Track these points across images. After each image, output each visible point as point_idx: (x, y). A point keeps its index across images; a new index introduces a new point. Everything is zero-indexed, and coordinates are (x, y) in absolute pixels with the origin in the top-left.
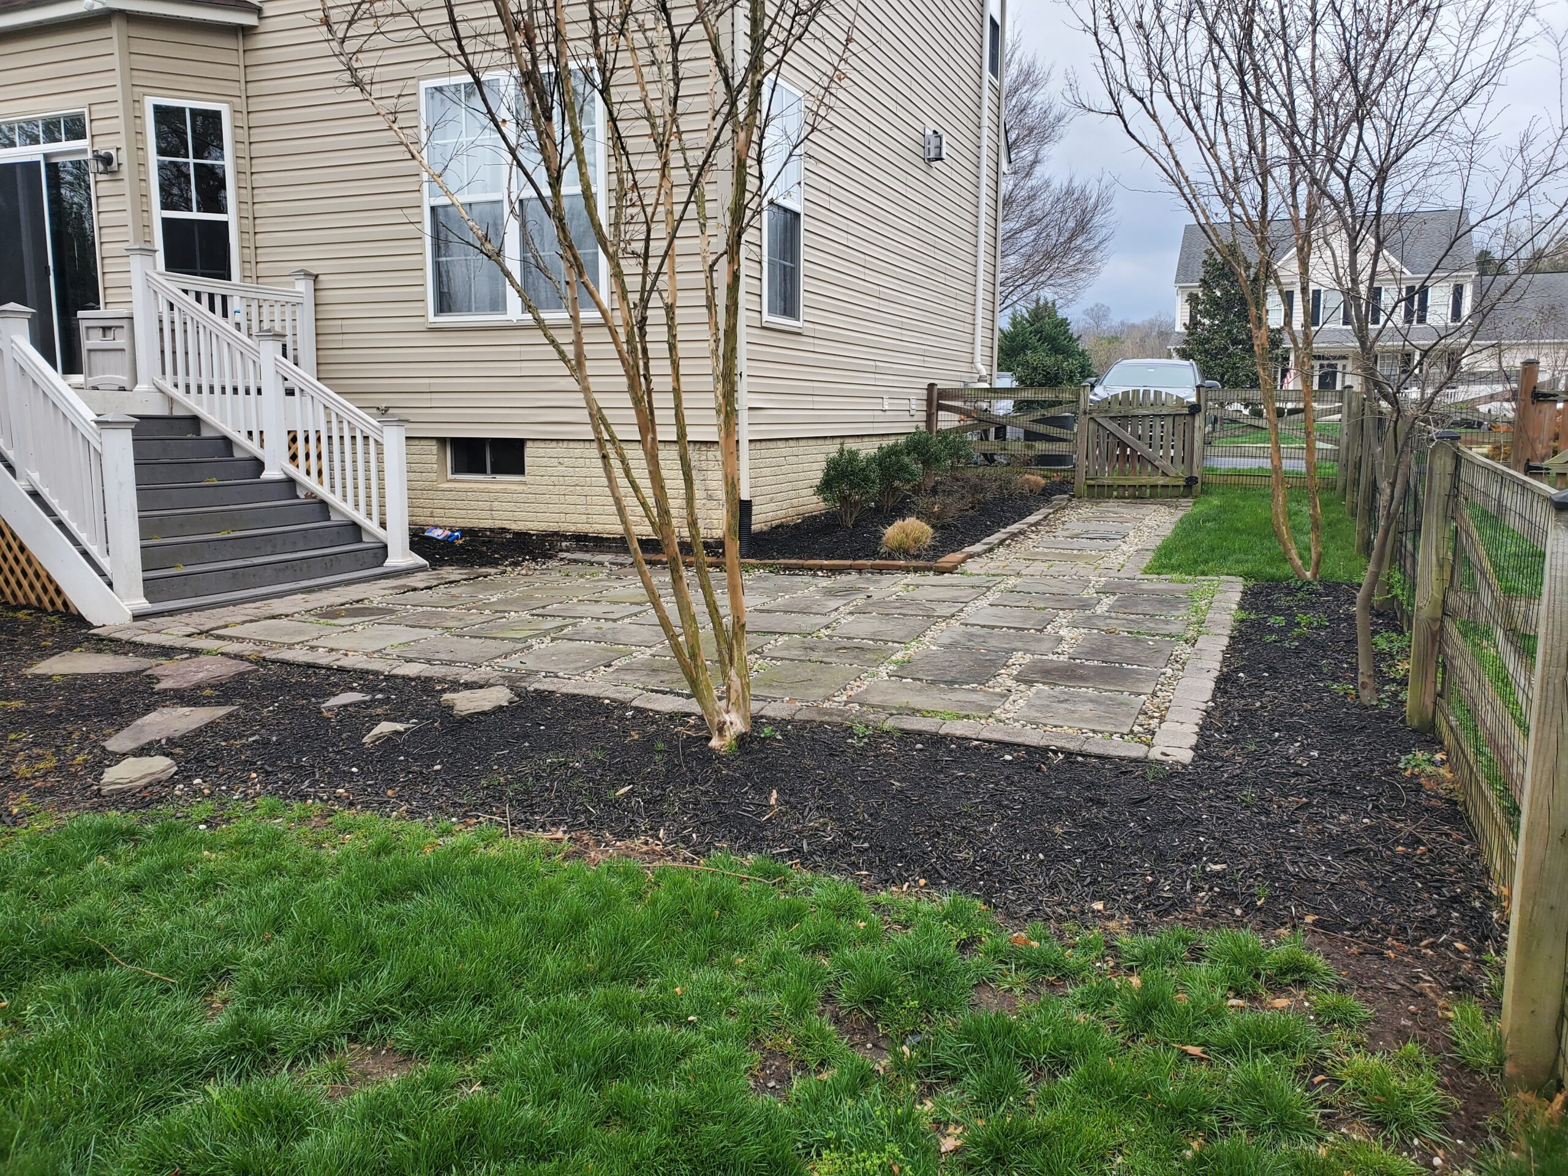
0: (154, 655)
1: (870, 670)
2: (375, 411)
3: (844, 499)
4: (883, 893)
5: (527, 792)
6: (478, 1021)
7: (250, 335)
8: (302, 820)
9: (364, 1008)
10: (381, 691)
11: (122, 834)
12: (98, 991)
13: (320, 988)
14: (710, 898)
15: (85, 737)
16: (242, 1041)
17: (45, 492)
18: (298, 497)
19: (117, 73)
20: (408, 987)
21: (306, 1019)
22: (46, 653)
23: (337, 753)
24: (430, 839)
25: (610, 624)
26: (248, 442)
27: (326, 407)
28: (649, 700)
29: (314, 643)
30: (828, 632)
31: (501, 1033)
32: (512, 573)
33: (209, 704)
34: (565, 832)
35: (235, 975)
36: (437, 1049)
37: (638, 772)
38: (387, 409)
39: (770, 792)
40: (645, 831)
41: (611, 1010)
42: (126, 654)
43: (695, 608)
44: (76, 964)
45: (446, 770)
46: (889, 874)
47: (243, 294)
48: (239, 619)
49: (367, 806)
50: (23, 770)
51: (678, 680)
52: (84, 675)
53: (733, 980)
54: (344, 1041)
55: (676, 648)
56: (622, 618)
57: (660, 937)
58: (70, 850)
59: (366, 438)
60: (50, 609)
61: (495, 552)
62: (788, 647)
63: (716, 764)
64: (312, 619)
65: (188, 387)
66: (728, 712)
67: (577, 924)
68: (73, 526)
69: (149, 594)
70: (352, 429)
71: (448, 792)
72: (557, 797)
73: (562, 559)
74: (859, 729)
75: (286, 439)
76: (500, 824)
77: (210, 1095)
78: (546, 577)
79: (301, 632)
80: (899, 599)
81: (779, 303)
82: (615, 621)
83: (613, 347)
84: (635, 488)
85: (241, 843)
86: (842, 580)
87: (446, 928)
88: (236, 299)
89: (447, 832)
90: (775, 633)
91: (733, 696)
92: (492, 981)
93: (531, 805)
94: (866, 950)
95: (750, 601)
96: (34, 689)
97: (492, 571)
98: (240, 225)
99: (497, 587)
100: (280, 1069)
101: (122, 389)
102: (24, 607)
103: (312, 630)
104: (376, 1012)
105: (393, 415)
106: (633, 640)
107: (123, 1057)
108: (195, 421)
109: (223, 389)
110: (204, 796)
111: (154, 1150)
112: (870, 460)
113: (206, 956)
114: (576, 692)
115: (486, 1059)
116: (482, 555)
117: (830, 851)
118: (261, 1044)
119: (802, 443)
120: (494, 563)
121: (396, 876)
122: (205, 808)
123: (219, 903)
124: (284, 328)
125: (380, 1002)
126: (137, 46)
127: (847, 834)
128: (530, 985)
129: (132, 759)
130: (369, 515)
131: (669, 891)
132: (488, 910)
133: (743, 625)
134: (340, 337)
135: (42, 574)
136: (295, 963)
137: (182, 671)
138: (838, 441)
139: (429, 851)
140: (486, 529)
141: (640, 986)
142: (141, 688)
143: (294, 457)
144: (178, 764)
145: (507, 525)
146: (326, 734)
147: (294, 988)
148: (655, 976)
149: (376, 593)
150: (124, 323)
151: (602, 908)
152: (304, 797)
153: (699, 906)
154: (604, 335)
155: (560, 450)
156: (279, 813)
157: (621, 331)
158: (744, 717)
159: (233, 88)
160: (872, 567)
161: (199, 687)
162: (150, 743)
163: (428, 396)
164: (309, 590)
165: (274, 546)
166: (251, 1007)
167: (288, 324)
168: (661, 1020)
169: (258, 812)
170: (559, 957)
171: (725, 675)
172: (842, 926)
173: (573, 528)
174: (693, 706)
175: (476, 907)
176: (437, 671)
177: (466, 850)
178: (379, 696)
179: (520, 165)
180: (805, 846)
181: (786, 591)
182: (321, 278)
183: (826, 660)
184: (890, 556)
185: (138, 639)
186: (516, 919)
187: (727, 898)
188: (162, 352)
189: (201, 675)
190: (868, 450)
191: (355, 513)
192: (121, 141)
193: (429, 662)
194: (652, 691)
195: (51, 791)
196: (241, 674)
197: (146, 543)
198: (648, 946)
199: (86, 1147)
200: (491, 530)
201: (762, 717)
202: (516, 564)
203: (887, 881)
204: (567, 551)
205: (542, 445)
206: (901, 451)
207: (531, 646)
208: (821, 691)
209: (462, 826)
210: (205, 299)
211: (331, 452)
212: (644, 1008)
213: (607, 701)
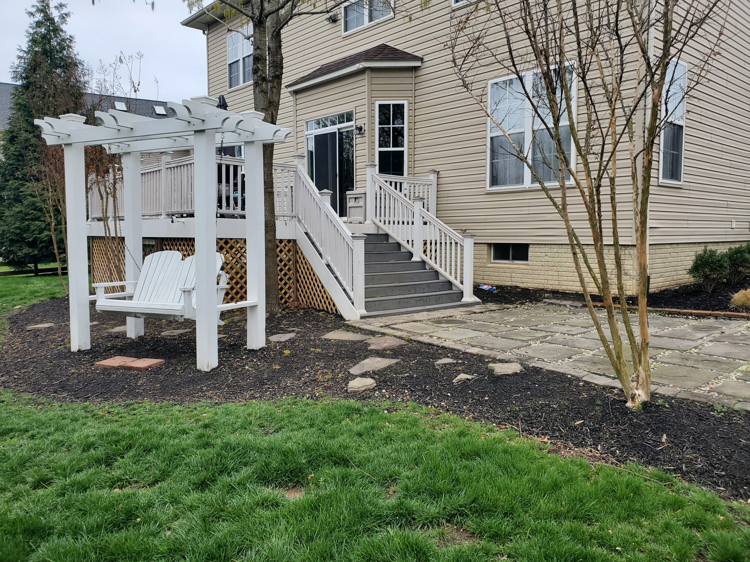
0: (368, 334)
1: (724, 374)
2: (460, 231)
3: (706, 277)
4: (735, 502)
5: (529, 416)
6: (506, 526)
7: (410, 199)
8: (426, 415)
9: (453, 508)
10: (461, 359)
11: (355, 410)
12: (346, 477)
13: (434, 495)
14: (627, 486)
15: (342, 367)
16: (401, 511)
17: (332, 265)
18: (426, 269)
19: (366, 93)
20: (473, 502)
21: (428, 507)
22: (329, 330)
23: (442, 385)
24: (484, 433)
25: (571, 337)
26: (407, 245)
27: (440, 230)
28: (592, 378)
29: (432, 334)
30: (696, 351)
31: (517, 534)
32: (520, 308)
33: (389, 358)
34: (548, 439)
35: (399, 481)
36: (486, 535)
37: (587, 414)
38: (466, 230)
39: (662, 435)
40: (591, 445)
41: (573, 534)
42: (357, 333)
43: (620, 332)
44: (338, 464)
45: (490, 400)
46: (739, 492)
47: (408, 181)
48: (401, 321)
49: (454, 412)
50: (320, 378)
51: (608, 369)
52: (342, 341)
53: (642, 534)
54: (444, 521)
55: (609, 351)
56: (577, 334)
57: (599, 501)
58: (336, 414)
59: (456, 243)
60: (331, 312)
61: (512, 297)
62: (671, 357)
63: (630, 416)
64: (431, 323)
65: (385, 221)
66: (637, 389)
67: (555, 486)
68: (341, 278)
69: (367, 308)
70: (451, 239)
71: (491, 411)
72: (544, 421)
73: (545, 302)
74: (719, 407)
75: (423, 243)
76: (516, 430)
77: (389, 533)
78: (537, 311)
79: (426, 329)
80: (743, 335)
81: (669, 173)
82: (573, 335)
83: (581, 198)
84: (590, 269)
85: (402, 421)
86: (704, 322)
87: (491, 476)
88: (405, 184)
89: (491, 430)
90: (664, 349)
91: (641, 381)
92: (513, 507)
93: (532, 423)
94: (724, 532)
95: (651, 330)
96: (325, 345)
97: (511, 306)
98: (408, 152)
99: (513, 315)
100: (417, 528)
101: (360, 223)
102: (322, 311)
103: (431, 328)
104: (458, 511)
105: (469, 233)
106: (583, 346)
107: (356, 508)
108: (387, 236)
109: (399, 222)
110: (387, 398)
111: (368, 551)
112: (723, 256)
113: (387, 470)
114: (553, 369)
115: (510, 545)
116: (506, 298)
117: (701, 473)
118: (409, 515)
119: (680, 246)
120: (512, 303)
121: (468, 448)
122: (387, 404)
123: (392, 447)
124: (424, 195)
125: (461, 506)
126: (375, 81)
127: (711, 465)
128: (532, 513)
129: (359, 378)
130: (456, 278)
131: (605, 478)
132: (511, 472)
133: (648, 344)
134: (447, 198)
135: (329, 297)
136: (424, 481)
137: (378, 342)
138: (703, 245)
139: (483, 438)
140: (508, 286)
141: (589, 525)
142: (363, 348)
143: (425, 251)
144: (376, 382)
145: (518, 285)
146: (437, 376)
147: (423, 492)
148: (597, 521)
149: (458, 313)
150: (363, 196)
151: (568, 481)
152: (427, 404)
153: (621, 490)
154: (577, 192)
155: (546, 249)
156: (417, 410)
157: (586, 191)
158: (647, 393)
159: (410, 94)
160: (724, 315)
161: (385, 349)
162: (366, 372)
163: (484, 224)
164: (429, 310)
165: (416, 290)
166: (405, 496)
167: (426, 194)
168: (601, 545)
169: (408, 408)
170: (546, 501)
171: (636, 369)
172: (709, 516)
173: (551, 287)
174: (617, 384)
175: (506, 469)
176: (486, 352)
177: (500, 441)
178: (460, 361)
179: (539, 116)
180: (684, 468)
181: (670, 326)
182: (440, 173)
183: (694, 366)
184: (736, 310)
185: (362, 327)
186: (526, 478)
187: (638, 488)
188: (376, 207)
189: (386, 344)
190: (722, 250)
191: (450, 277)
192: (366, 121)
193: (482, 347)
194: (594, 373)
195: (329, 388)
196: (402, 345)
197: (367, 286)
198: (593, 505)
199: (342, 543)
200: (511, 287)
201: (656, 394)
202: (522, 304)
203: (737, 496)
204: (548, 298)
205: (538, 246)
206: (744, 251)
207: (530, 345)
208: (693, 383)
209: (498, 429)
210: (393, 184)
211: (441, 249)
212: (591, 537)
213: (569, 376)
